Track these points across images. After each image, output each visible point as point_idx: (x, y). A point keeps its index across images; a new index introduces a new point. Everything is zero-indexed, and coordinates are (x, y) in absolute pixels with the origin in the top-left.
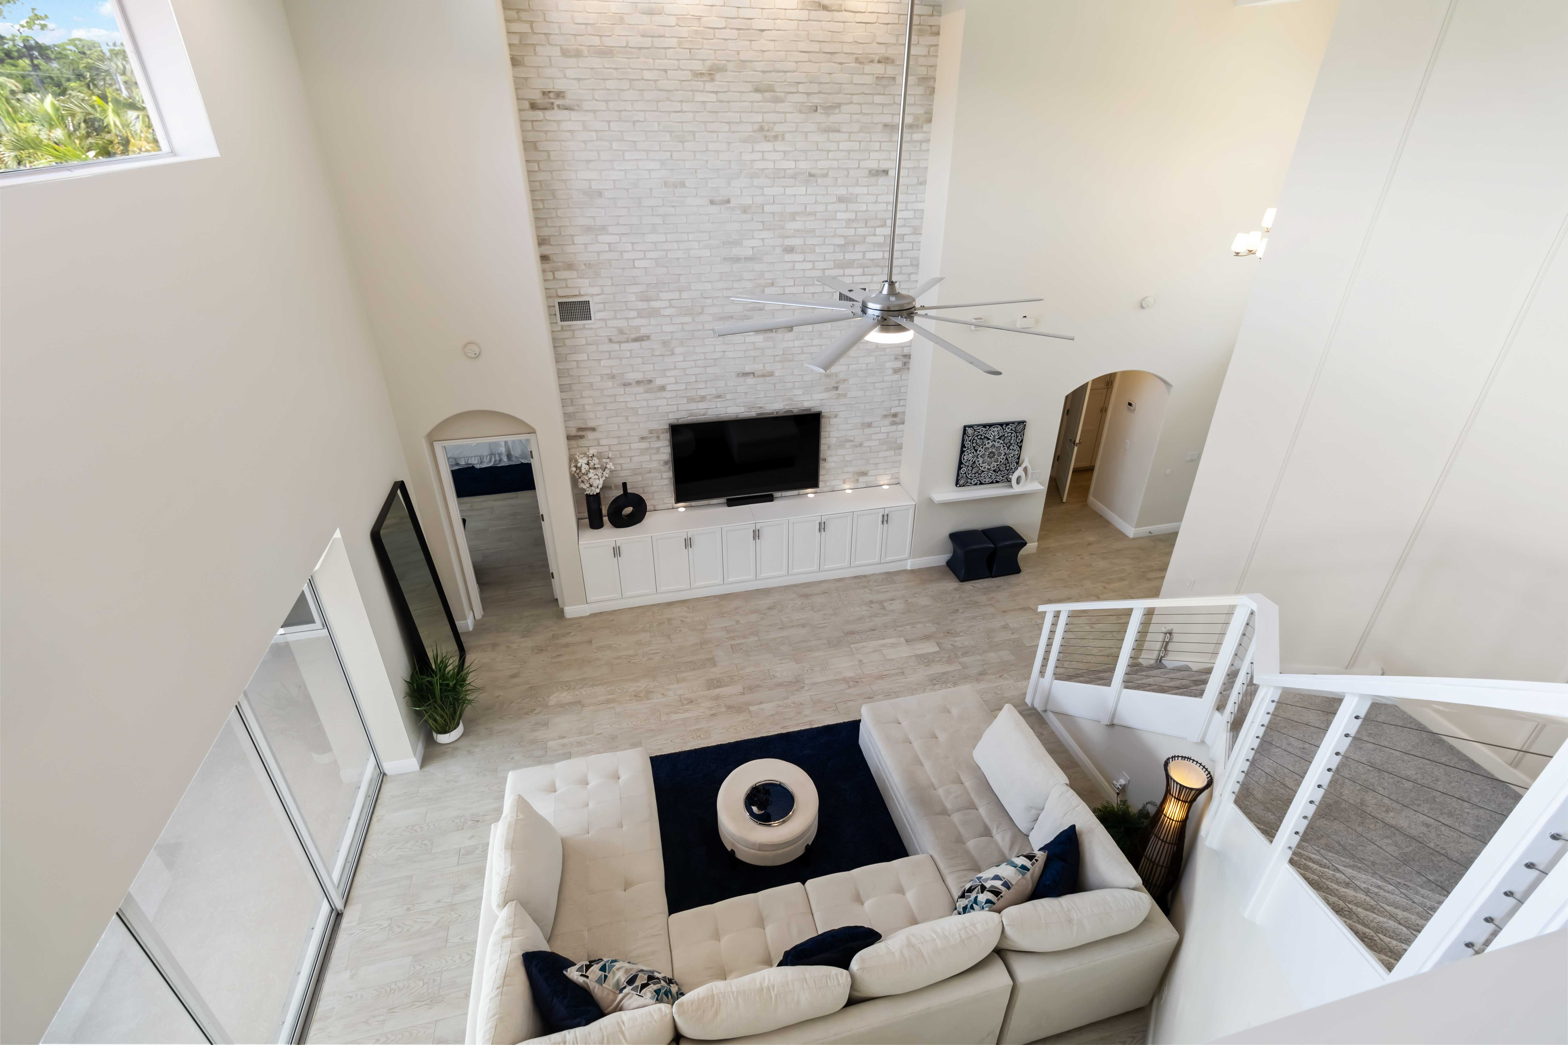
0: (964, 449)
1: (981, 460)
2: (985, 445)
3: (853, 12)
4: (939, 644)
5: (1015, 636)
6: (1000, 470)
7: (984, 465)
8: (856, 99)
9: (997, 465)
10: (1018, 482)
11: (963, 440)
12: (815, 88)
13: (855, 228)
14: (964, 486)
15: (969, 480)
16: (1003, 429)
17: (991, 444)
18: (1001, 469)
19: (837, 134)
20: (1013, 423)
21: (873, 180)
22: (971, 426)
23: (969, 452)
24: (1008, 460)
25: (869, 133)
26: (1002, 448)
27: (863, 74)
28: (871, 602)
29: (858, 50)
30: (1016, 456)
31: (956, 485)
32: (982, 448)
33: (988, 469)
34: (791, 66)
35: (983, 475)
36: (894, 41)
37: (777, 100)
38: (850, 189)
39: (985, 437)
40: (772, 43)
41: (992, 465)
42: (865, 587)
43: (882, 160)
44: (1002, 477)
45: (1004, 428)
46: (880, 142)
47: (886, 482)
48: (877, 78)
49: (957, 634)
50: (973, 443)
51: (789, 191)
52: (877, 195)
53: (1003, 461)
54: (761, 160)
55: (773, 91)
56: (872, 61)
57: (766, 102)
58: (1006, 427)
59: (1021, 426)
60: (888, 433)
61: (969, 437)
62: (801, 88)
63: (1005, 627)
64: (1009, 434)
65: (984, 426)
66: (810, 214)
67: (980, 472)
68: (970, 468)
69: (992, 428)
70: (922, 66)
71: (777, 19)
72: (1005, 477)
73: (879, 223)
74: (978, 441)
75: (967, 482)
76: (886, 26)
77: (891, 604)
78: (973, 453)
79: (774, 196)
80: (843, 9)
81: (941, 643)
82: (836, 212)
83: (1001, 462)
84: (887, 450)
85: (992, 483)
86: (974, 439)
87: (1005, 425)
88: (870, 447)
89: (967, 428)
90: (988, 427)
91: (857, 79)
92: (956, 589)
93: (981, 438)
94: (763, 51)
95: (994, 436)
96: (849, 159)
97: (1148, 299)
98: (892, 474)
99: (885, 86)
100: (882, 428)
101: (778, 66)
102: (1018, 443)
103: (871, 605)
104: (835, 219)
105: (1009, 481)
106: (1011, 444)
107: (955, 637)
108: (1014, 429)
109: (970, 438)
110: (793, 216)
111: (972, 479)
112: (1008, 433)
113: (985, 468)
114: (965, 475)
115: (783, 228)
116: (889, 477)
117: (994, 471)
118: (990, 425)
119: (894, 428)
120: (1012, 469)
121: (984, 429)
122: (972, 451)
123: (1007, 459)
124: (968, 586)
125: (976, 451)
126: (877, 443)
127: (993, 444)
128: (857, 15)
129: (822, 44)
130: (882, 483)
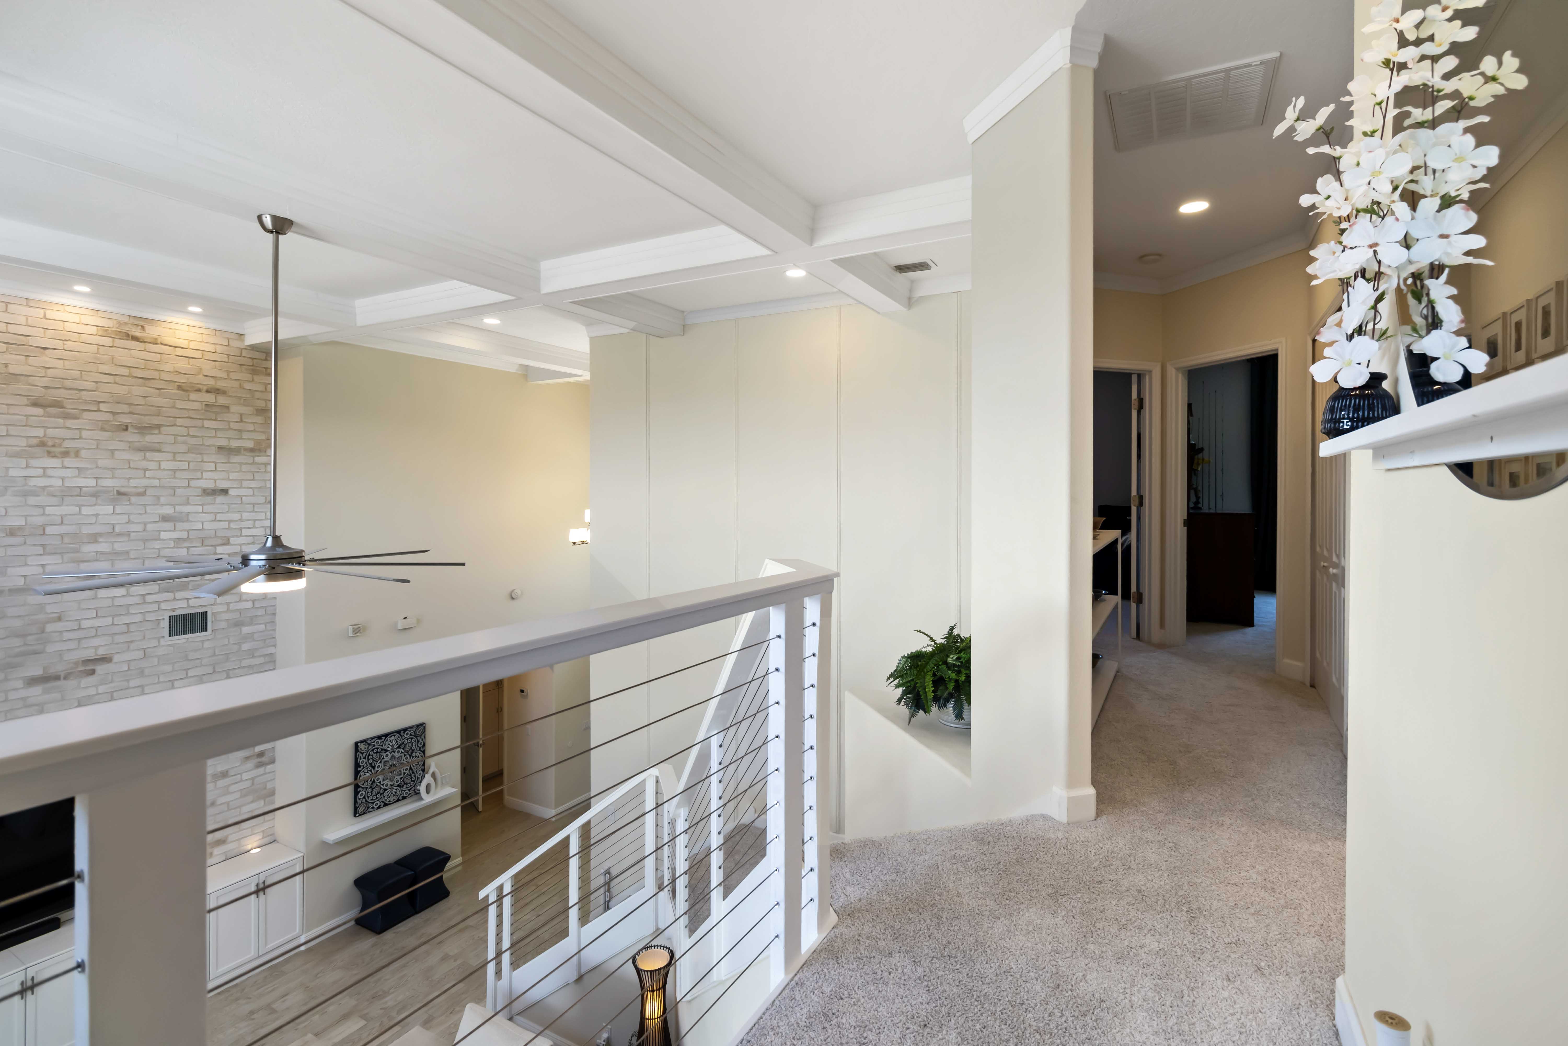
0: (359, 769)
1: (381, 778)
2: (383, 758)
3: (171, 346)
4: (363, 1017)
5: (459, 962)
6: (405, 784)
7: (386, 782)
8: (179, 422)
9: (401, 778)
10: (428, 791)
11: (356, 759)
12: (125, 408)
13: (188, 548)
14: (364, 813)
15: (370, 805)
16: (401, 736)
17: (390, 756)
18: (406, 782)
19: (157, 454)
20: (412, 727)
21: (209, 499)
22: (361, 742)
23: (366, 770)
24: (412, 770)
25: (201, 454)
26: (403, 758)
27: (188, 400)
28: (252, 1013)
29: (182, 380)
30: (421, 763)
31: (355, 816)
32: (381, 762)
33: (391, 785)
34: (89, 385)
35: (386, 794)
36: (224, 375)
37: (67, 417)
38: (177, 507)
39: (382, 750)
40: (61, 362)
41: (395, 780)
42: (237, 999)
43: (219, 479)
44: (409, 790)
45: (402, 734)
46: (215, 463)
47: (255, 844)
48: (206, 405)
49: (386, 993)
50: (368, 759)
51: (85, 510)
52: (216, 514)
53: (407, 772)
54: (41, 477)
55: (62, 407)
56: (199, 390)
57: (49, 417)
58: (404, 733)
59: (421, 728)
60: (253, 779)
61: (362, 753)
62: (103, 407)
63: (445, 958)
64: (409, 741)
65: (379, 737)
66: (120, 534)
67: (381, 792)
68: (370, 790)
69: (389, 739)
70: (259, 399)
71: (67, 341)
72: (413, 789)
73: (220, 541)
74: (374, 755)
75: (368, 808)
76: (214, 363)
77: (284, 1001)
78: (371, 771)
79: (62, 516)
80: (159, 342)
81: (367, 1014)
82: (160, 531)
83: (404, 773)
84: (252, 802)
85: (398, 800)
86: (369, 755)
87: (402, 732)
88: (228, 803)
89: (359, 744)
90: (384, 738)
91: (179, 404)
92: (374, 945)
93: (377, 752)
94: (46, 368)
95: (392, 746)
96: (175, 478)
97: (516, 591)
98: (263, 831)
99: (217, 413)
100: (244, 775)
101: (68, 384)
102: (420, 748)
103: (253, 1017)
104: (159, 539)
105: (418, 793)
106: (413, 751)
107: (384, 997)
108: (413, 734)
109: (364, 755)
110: (94, 538)
111: (373, 803)
112: (407, 740)
113: (387, 785)
114: (364, 800)
115: (78, 551)
116: (259, 836)
117: (399, 786)
118: (386, 735)
119: (261, 770)
120: (418, 778)
121: (379, 741)
122: (370, 768)
123: (411, 768)
124: (389, 935)
125: (374, 767)
126: (238, 795)
127: (393, 756)
128: (177, 349)
129: (132, 370)
130: (249, 847)
